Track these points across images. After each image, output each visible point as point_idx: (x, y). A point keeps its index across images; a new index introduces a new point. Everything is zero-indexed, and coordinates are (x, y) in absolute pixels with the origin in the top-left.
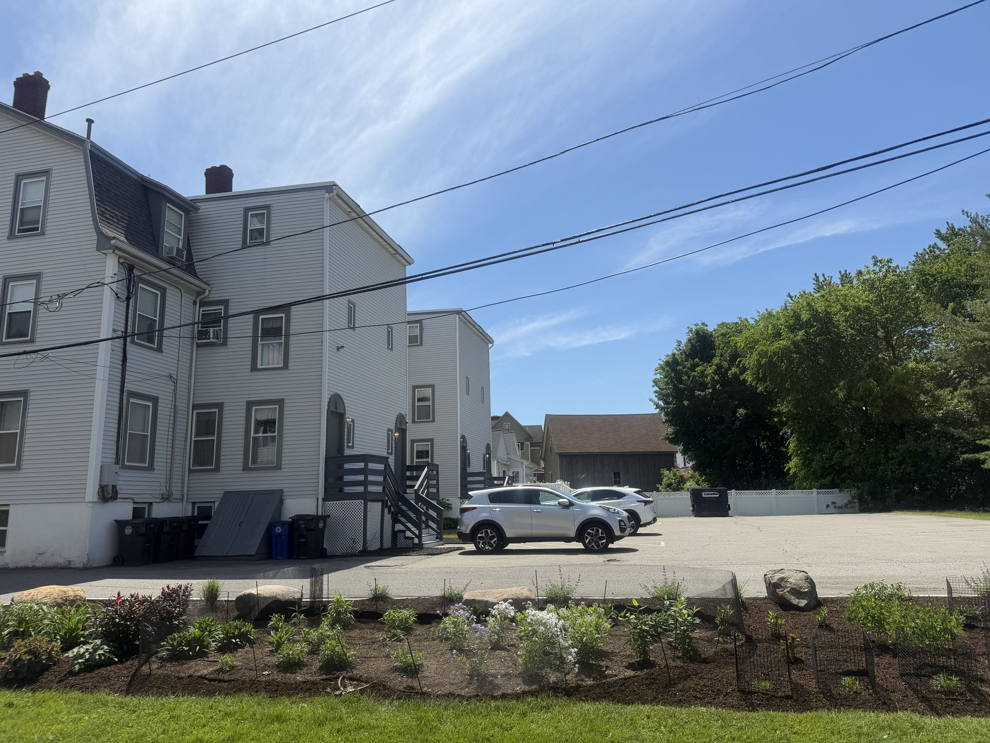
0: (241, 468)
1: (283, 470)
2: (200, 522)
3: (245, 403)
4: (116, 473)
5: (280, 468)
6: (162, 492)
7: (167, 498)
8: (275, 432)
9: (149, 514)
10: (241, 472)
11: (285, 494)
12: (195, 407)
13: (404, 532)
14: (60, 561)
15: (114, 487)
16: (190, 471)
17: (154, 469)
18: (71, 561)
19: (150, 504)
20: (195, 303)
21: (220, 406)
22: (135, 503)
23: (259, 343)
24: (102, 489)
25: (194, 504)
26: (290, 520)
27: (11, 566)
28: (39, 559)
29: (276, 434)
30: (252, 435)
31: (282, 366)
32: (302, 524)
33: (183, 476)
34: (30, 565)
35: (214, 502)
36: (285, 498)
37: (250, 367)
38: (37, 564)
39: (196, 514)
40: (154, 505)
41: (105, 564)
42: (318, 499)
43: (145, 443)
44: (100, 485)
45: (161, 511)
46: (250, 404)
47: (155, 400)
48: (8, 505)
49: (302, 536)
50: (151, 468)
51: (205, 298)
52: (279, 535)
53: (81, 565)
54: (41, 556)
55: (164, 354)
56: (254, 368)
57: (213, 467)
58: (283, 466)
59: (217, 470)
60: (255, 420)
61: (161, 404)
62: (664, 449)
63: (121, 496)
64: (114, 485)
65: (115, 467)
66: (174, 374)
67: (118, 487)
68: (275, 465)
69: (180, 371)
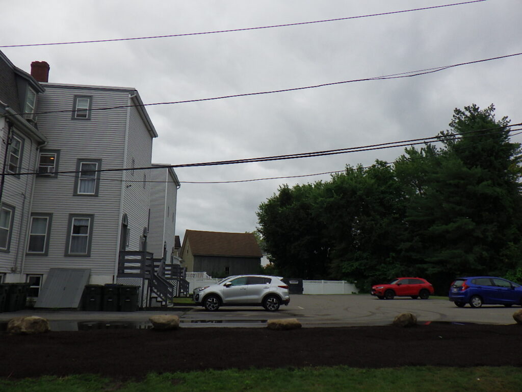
0: (63, 254)
1: (91, 257)
2: (32, 287)
3: (68, 215)
6: (12, 266)
7: (14, 271)
8: (87, 233)
9: (4, 281)
10: (63, 257)
12: (33, 214)
13: (156, 298)
16: (27, 255)
19: (5, 274)
20: (37, 149)
21: (50, 215)
23: (80, 178)
25: (27, 275)
29: (88, 235)
30: (72, 234)
31: (94, 194)
33: (22, 257)
35: (42, 275)
36: (92, 274)
37: (72, 192)
39: (28, 281)
40: (7, 274)
42: (114, 276)
43: (7, 234)
45: (10, 279)
46: (71, 215)
47: (13, 208)
50: (8, 251)
51: (44, 146)
55: (20, 180)
56: (75, 194)
57: (44, 252)
58: (92, 255)
59: (46, 254)
60: (74, 225)
61: (16, 211)
62: (255, 254)
66: (24, 192)
68: (86, 254)
69: (27, 191)
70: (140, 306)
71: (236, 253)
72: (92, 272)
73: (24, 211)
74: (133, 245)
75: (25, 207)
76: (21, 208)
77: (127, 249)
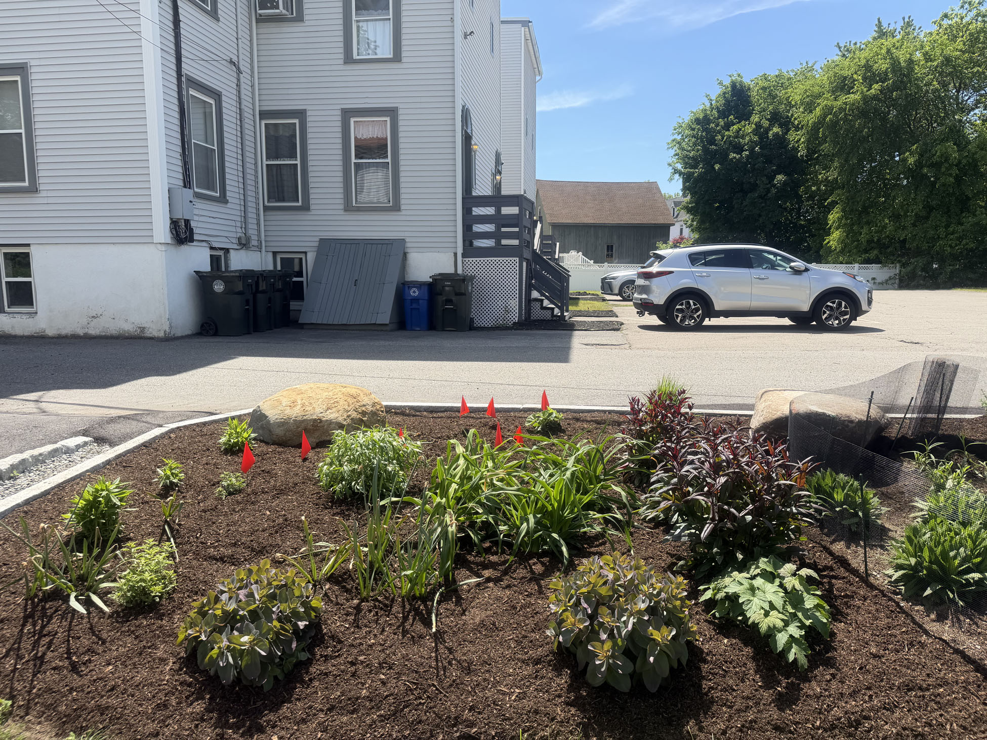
0: (342, 207)
1: (403, 213)
3: (339, 113)
4: (191, 202)
5: (399, 210)
6: (239, 235)
7: (244, 244)
8: (386, 157)
9: (227, 266)
10: (342, 212)
11: (408, 245)
12: (264, 115)
13: (541, 301)
14: (127, 327)
15: (187, 222)
16: (266, 209)
17: (226, 202)
18: (144, 328)
19: (227, 251)
21: (301, 114)
22: (212, 248)
23: (354, 18)
24: (174, 223)
25: (275, 254)
26: (431, 280)
27: (50, 332)
28: (92, 324)
29: (389, 160)
30: (353, 160)
31: (391, 56)
32: (448, 286)
33: (258, 215)
34: (81, 332)
35: (305, 253)
36: (408, 250)
37: (342, 56)
38: (92, 332)
39: (279, 268)
40: (231, 251)
41: (189, 332)
42: (455, 254)
43: (213, 159)
44: (171, 219)
45: (240, 261)
46: (347, 114)
47: (217, 96)
48: (28, 245)
49: (449, 301)
50: (223, 200)
52: (415, 300)
53: (162, 334)
54: (95, 320)
55: (221, 24)
56: (349, 59)
57: (300, 204)
58: (403, 207)
59: (306, 208)
60: (356, 138)
61: (224, 104)
62: (661, 220)
63: (195, 238)
64: (188, 220)
65: (188, 193)
66: (235, 59)
67: (193, 224)
68: (391, 204)
69: (241, 56)
70: (517, 319)
71: (626, 220)
73: (243, 107)
74: (483, 188)
75: (243, 96)
76: (235, 98)
77: (474, 194)
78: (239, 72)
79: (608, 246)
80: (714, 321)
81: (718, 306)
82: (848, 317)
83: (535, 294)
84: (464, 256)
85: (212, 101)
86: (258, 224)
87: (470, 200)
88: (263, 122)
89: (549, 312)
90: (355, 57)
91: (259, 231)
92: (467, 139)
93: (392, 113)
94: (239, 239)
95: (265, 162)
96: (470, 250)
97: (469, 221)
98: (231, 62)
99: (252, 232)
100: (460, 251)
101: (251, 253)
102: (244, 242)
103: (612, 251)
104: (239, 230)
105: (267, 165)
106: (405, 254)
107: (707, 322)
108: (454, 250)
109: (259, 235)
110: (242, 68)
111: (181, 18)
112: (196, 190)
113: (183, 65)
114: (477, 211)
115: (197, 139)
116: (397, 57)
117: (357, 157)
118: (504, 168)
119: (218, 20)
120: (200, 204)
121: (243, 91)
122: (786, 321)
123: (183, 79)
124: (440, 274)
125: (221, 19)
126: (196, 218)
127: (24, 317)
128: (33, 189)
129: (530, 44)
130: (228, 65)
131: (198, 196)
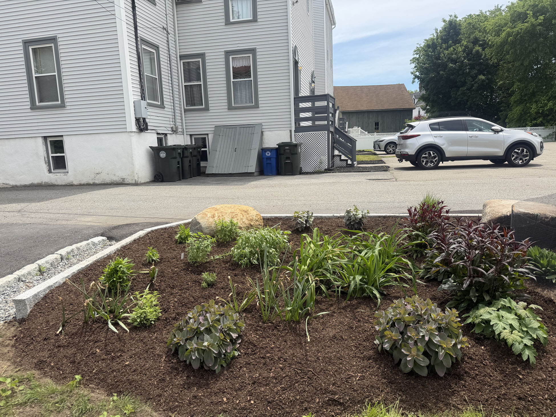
0: (227, 107)
1: (260, 109)
3: (223, 53)
4: (146, 108)
5: (258, 107)
6: (172, 126)
7: (174, 131)
8: (250, 77)
9: (166, 143)
10: (227, 110)
12: (182, 57)
13: (340, 156)
14: (115, 178)
15: (144, 119)
16: (186, 111)
17: (164, 108)
18: (124, 179)
19: (166, 135)
21: (202, 56)
22: (158, 134)
24: (138, 120)
25: (191, 135)
26: (277, 146)
27: (76, 183)
28: (97, 178)
29: (252, 79)
30: (232, 80)
31: (251, 18)
32: (287, 149)
33: (181, 114)
34: (91, 182)
35: (208, 134)
36: (264, 130)
37: (224, 21)
38: (97, 182)
39: (194, 143)
40: (168, 135)
41: (148, 180)
42: (291, 131)
43: (156, 83)
44: (136, 118)
45: (172, 141)
46: (228, 53)
47: (157, 48)
48: (62, 136)
49: (288, 158)
50: (162, 106)
52: (269, 158)
53: (133, 182)
54: (98, 175)
55: (157, 7)
56: (228, 23)
57: (204, 107)
58: (260, 106)
59: (207, 109)
60: (233, 67)
61: (161, 52)
62: (407, 106)
63: (149, 128)
64: (145, 118)
65: (143, 103)
66: (165, 26)
67: (147, 120)
68: (254, 104)
69: (169, 25)
70: (327, 167)
71: (386, 107)
72: (264, 127)
73: (171, 53)
74: (304, 92)
75: (170, 47)
76: (166, 48)
77: (300, 95)
78: (168, 33)
79: (376, 123)
80: (446, 164)
81: (447, 155)
82: (528, 158)
83: (336, 152)
84: (295, 132)
85: (154, 51)
86: (182, 119)
87: (298, 99)
88: (182, 62)
89: (345, 162)
90: (232, 20)
91: (182, 123)
92: (296, 63)
93: (253, 51)
94: (172, 128)
95: (184, 84)
96: (299, 129)
97: (298, 111)
98: (164, 28)
99: (179, 124)
100: (293, 129)
101: (178, 136)
102: (174, 129)
103: (378, 126)
104: (172, 123)
105: (185, 86)
106: (262, 132)
107: (441, 164)
108: (289, 129)
109: (182, 126)
110: (169, 31)
111: (136, 5)
112: (148, 101)
113: (138, 32)
114: (302, 105)
115: (147, 73)
116: (255, 20)
117: (233, 79)
118: (316, 80)
119: (155, 5)
120: (151, 110)
121: (170, 45)
122: (488, 162)
123: (139, 39)
124: (282, 143)
125: (157, 4)
126: (149, 117)
127: (62, 174)
128: (63, 106)
129: (329, 7)
130: (162, 30)
131: (149, 105)
